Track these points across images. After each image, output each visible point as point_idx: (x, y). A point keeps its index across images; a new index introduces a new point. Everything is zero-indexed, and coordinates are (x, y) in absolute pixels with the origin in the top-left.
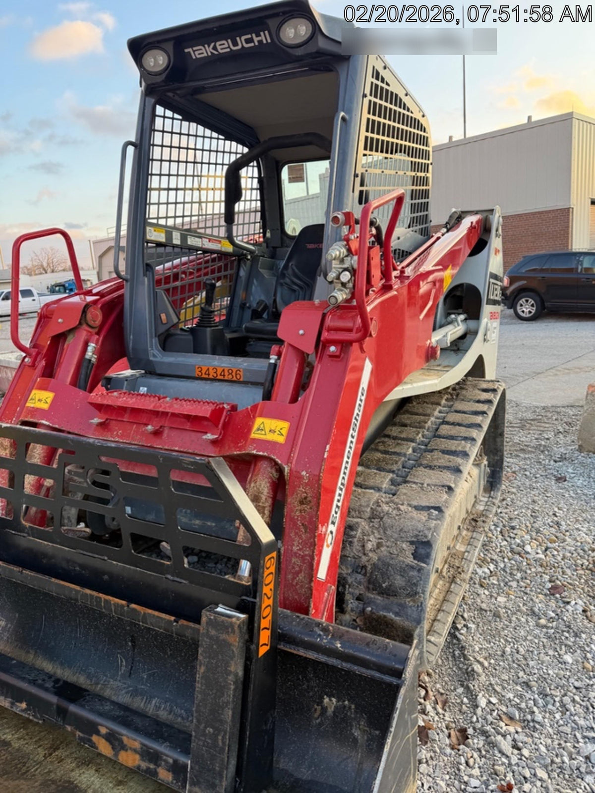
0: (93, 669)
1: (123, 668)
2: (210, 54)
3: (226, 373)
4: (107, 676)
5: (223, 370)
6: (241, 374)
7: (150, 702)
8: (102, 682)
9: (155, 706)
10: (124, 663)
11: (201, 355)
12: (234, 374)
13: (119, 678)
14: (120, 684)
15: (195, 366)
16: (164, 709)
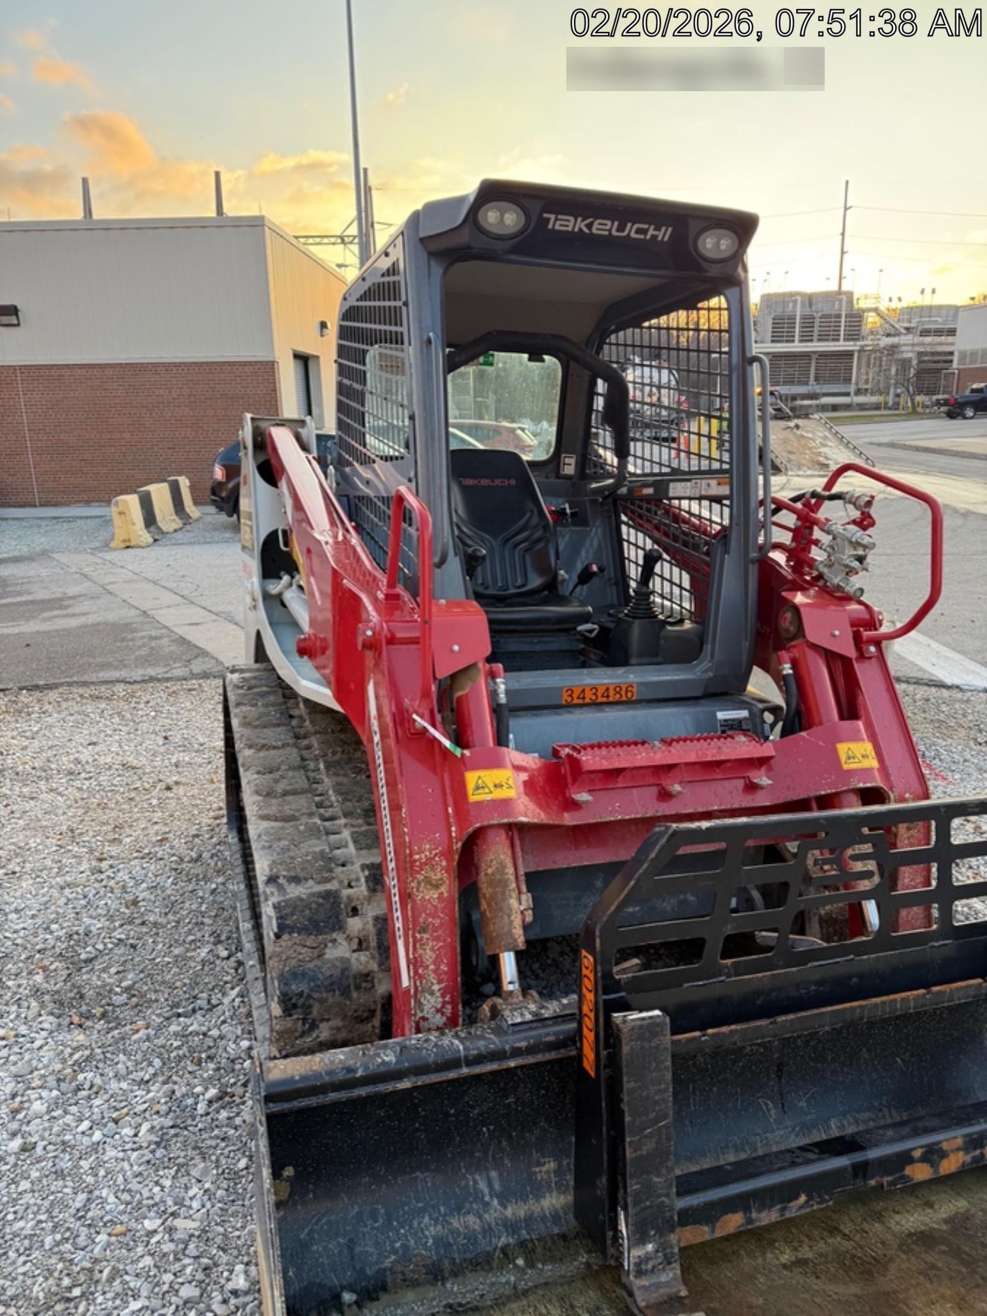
0: (736, 1138)
1: (773, 1112)
2: (576, 230)
3: (612, 693)
4: (759, 1134)
5: (608, 689)
6: (634, 690)
7: (829, 1128)
8: (759, 1144)
9: (838, 1127)
10: (771, 1105)
11: (559, 671)
12: (623, 692)
13: (775, 1127)
14: (781, 1132)
15: (562, 688)
16: (849, 1123)
